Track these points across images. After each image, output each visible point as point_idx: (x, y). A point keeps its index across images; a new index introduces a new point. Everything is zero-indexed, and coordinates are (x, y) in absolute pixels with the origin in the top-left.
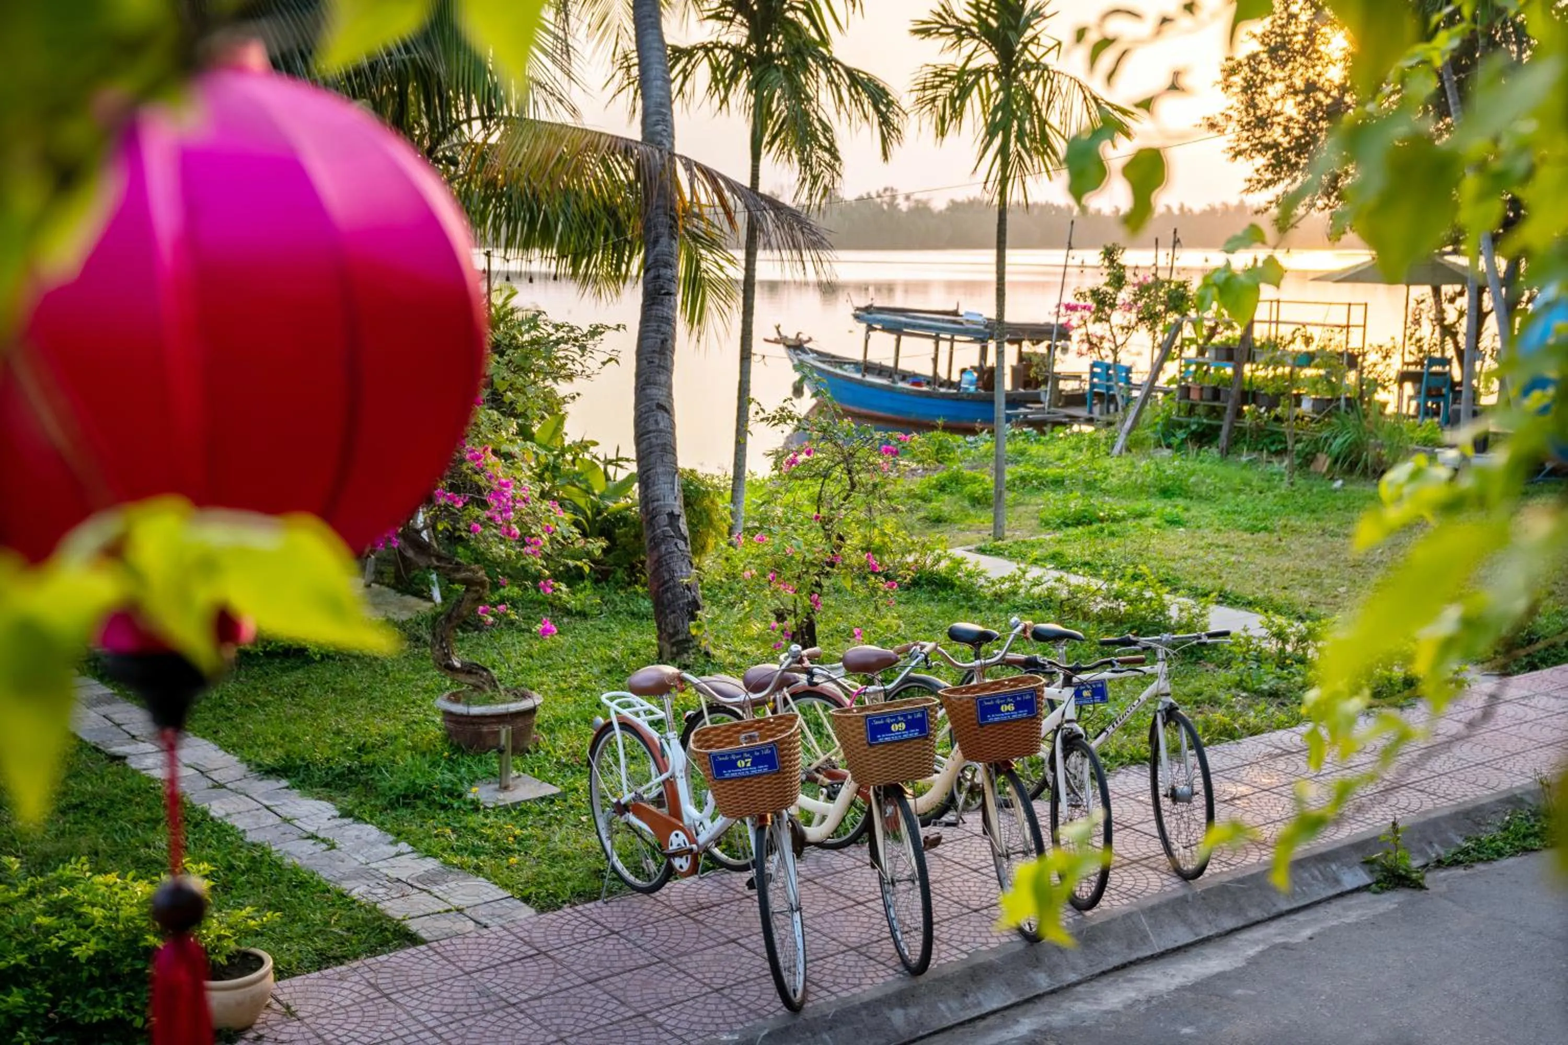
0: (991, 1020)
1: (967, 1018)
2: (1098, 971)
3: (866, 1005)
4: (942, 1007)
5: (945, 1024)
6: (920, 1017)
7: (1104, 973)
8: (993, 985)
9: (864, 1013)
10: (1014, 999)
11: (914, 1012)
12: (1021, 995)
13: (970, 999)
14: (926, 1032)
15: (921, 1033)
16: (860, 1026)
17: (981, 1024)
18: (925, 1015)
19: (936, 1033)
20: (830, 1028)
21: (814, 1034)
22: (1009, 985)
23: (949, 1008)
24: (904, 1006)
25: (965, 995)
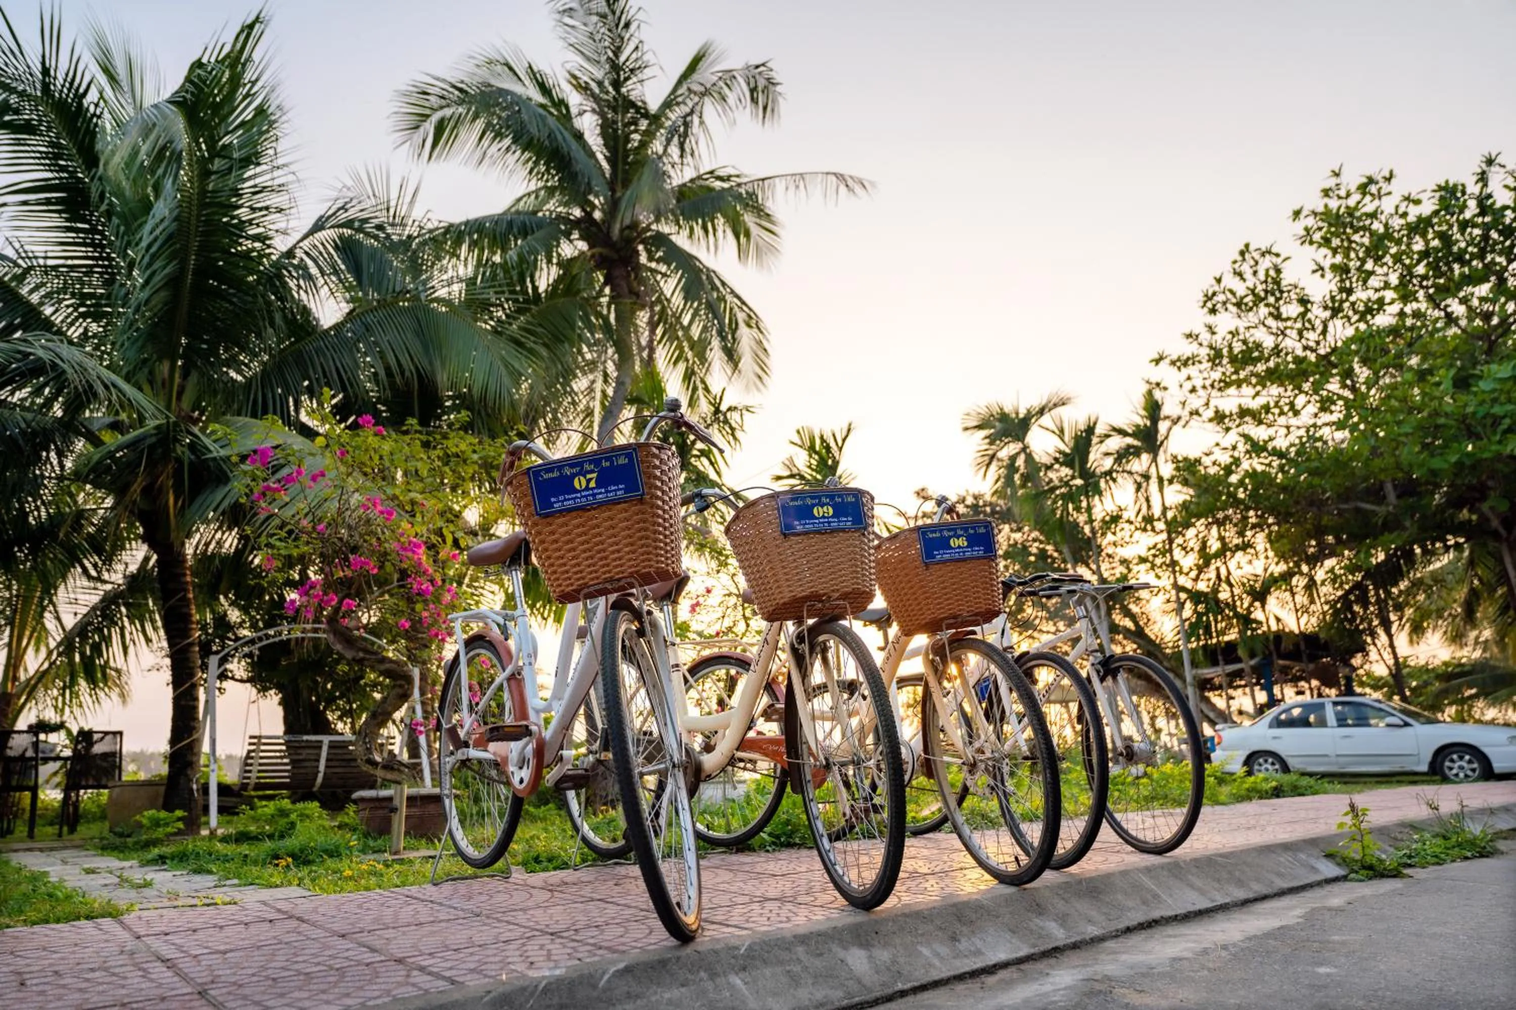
0: (1002, 974)
1: (967, 969)
2: (1122, 926)
3: (803, 939)
4: (925, 951)
5: (935, 975)
6: (894, 962)
7: (1129, 930)
8: (991, 930)
9: (800, 950)
10: (1024, 951)
11: (883, 955)
12: (1034, 946)
13: (964, 945)
14: (908, 986)
15: (900, 986)
16: (797, 969)
17: (991, 980)
18: (901, 960)
19: (923, 988)
20: (744, 969)
21: (713, 975)
22: (1014, 932)
23: (937, 955)
24: (865, 945)
25: (954, 939)
